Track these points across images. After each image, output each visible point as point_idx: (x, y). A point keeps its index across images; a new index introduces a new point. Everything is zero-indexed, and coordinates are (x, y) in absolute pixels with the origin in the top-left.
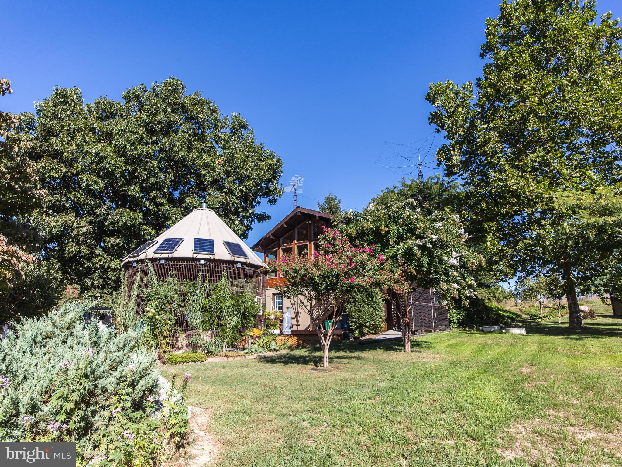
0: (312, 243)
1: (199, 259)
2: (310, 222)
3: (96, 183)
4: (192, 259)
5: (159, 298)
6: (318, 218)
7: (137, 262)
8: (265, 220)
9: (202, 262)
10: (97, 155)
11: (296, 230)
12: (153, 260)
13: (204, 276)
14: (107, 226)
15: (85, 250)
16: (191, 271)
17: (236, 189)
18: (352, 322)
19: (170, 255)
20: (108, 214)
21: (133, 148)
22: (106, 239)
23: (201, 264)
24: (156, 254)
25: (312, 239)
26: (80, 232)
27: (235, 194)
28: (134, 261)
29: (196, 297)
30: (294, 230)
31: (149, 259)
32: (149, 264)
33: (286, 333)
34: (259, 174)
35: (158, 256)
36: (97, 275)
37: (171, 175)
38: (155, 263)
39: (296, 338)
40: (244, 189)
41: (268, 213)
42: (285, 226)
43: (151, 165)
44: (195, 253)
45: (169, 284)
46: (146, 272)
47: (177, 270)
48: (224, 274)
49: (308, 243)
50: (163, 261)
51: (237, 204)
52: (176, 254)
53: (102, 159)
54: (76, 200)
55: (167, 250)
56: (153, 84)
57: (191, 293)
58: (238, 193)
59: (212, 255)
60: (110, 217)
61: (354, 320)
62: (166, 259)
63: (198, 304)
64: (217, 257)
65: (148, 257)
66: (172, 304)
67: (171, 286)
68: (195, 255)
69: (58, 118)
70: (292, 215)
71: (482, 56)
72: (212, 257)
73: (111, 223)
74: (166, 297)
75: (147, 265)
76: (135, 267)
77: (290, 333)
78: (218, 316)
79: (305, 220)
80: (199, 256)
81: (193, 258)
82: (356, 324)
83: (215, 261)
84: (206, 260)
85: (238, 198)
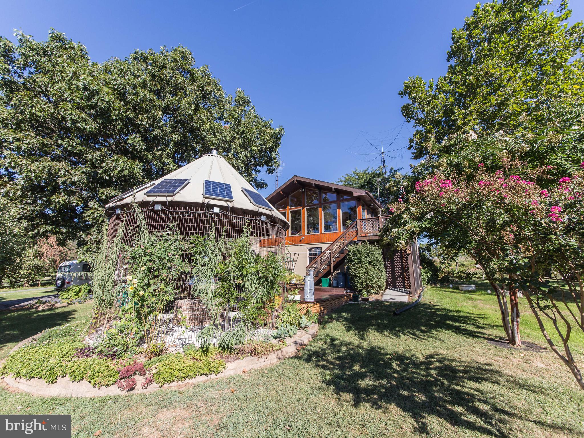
0: (305, 208)
1: (213, 206)
2: (303, 190)
3: (84, 120)
4: (202, 206)
5: (150, 261)
6: (314, 185)
7: (121, 207)
8: (263, 187)
9: (217, 210)
10: (85, 88)
11: (290, 197)
12: (143, 205)
13: (218, 231)
14: (101, 174)
15: (75, 201)
16: (200, 221)
17: (241, 153)
18: (358, 282)
19: (170, 199)
20: (103, 161)
21: (134, 91)
22: (99, 190)
23: (215, 214)
24: (148, 196)
25: (306, 204)
26: (69, 180)
27: (240, 158)
28: (117, 207)
29: (206, 259)
30: (288, 197)
31: (136, 203)
32: (138, 210)
33: (308, 300)
34: (264, 140)
35: (151, 199)
36: (95, 229)
37: (177, 136)
38: (147, 210)
39: (318, 305)
40: (249, 155)
41: (266, 182)
42: (281, 192)
43: (155, 114)
44: (206, 198)
45: (166, 240)
46: (132, 222)
47: (180, 220)
48: (245, 228)
49: (301, 208)
50: (158, 207)
51: (242, 167)
52: (178, 198)
53: (93, 94)
54: (69, 148)
55: (166, 191)
56: (162, 48)
57: (200, 253)
58: (243, 157)
59: (230, 202)
60: (104, 164)
61: (360, 281)
62: (163, 203)
63: (209, 271)
64: (237, 204)
65: (136, 200)
66: (169, 268)
67: (169, 243)
68: (206, 201)
69: (47, 55)
70: (288, 183)
71: (448, 60)
72: (230, 205)
73: (105, 171)
74: (160, 259)
75: (135, 211)
76: (118, 215)
77: (313, 300)
78: (238, 286)
79: (299, 188)
80: (213, 202)
81: (203, 203)
82: (362, 285)
83: (233, 210)
84: (222, 207)
85: (243, 162)
